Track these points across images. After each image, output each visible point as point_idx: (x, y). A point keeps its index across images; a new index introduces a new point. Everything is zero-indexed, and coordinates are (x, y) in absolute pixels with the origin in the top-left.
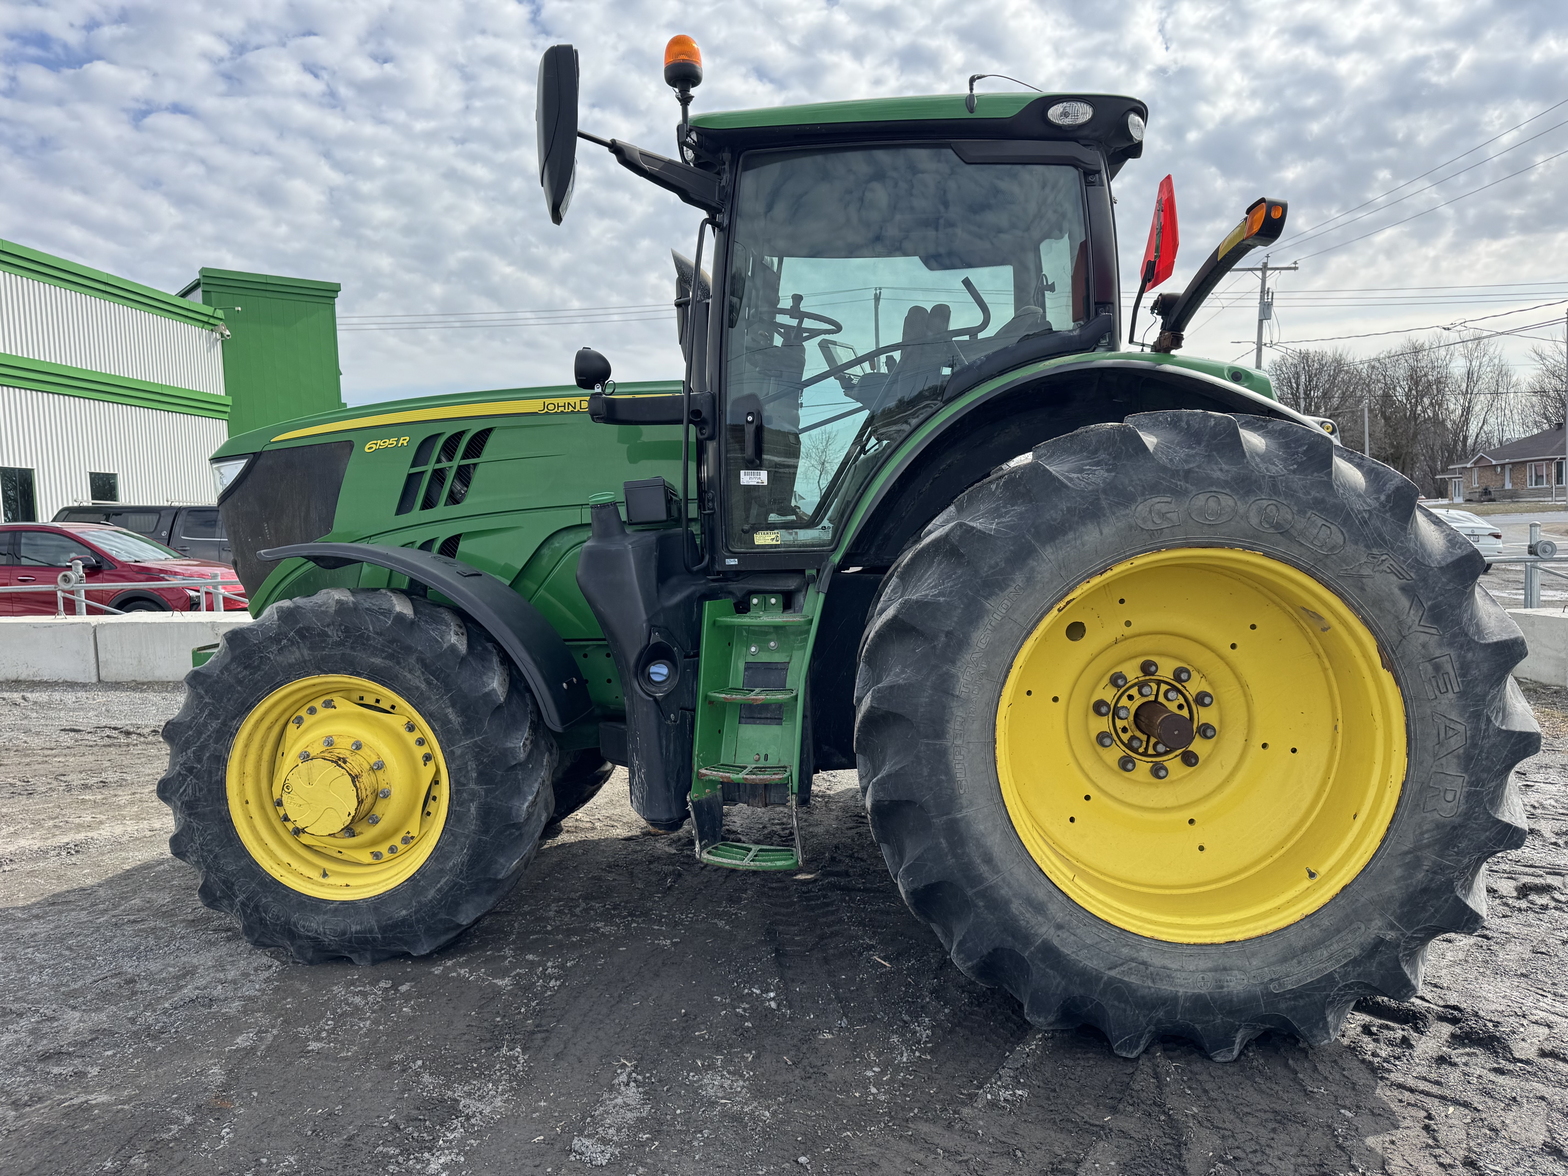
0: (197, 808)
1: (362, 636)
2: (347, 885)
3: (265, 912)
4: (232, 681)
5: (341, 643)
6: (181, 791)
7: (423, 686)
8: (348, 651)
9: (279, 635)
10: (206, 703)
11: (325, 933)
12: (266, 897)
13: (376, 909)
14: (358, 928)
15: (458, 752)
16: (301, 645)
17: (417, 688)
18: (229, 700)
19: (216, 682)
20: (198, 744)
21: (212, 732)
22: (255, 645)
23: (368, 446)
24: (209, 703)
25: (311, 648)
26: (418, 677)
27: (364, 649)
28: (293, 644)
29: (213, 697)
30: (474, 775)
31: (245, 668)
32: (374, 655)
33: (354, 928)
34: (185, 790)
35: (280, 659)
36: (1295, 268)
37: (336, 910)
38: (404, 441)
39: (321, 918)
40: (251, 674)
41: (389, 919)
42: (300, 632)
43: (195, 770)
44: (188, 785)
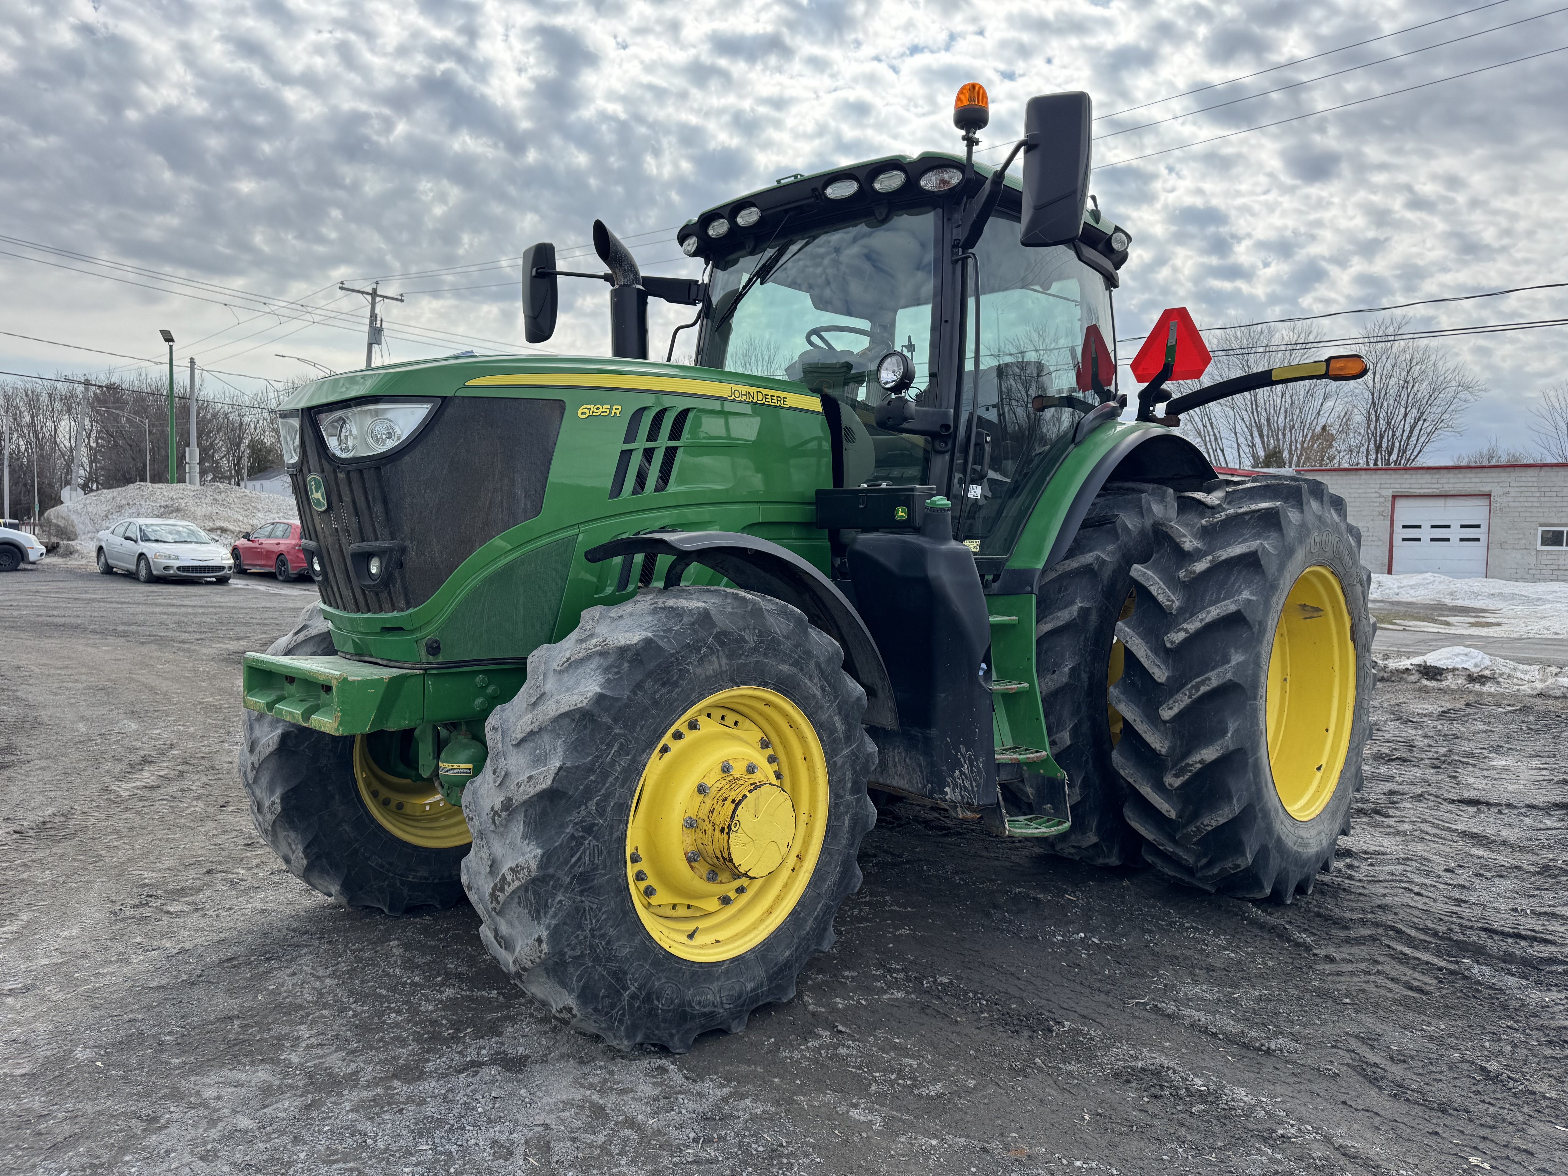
0: (593, 880)
1: (773, 640)
2: (717, 941)
3: (658, 999)
4: (647, 702)
5: (755, 650)
6: (573, 860)
7: (819, 694)
8: (761, 659)
9: (697, 641)
10: (616, 734)
11: (722, 1003)
12: (659, 979)
13: (764, 957)
14: (752, 984)
15: (839, 763)
16: (721, 653)
17: (814, 696)
18: (642, 728)
19: (627, 706)
20: (603, 791)
21: (620, 773)
22: (672, 655)
23: (580, 411)
24: (620, 735)
25: (729, 657)
26: (816, 684)
27: (775, 656)
28: (713, 652)
29: (625, 726)
30: (850, 785)
31: (663, 685)
32: (783, 661)
33: (750, 986)
34: (579, 859)
35: (699, 671)
36: (402, 301)
37: (727, 971)
38: (617, 410)
39: (715, 986)
40: (669, 692)
41: (775, 965)
42: (717, 637)
43: (595, 828)
44: (584, 851)
